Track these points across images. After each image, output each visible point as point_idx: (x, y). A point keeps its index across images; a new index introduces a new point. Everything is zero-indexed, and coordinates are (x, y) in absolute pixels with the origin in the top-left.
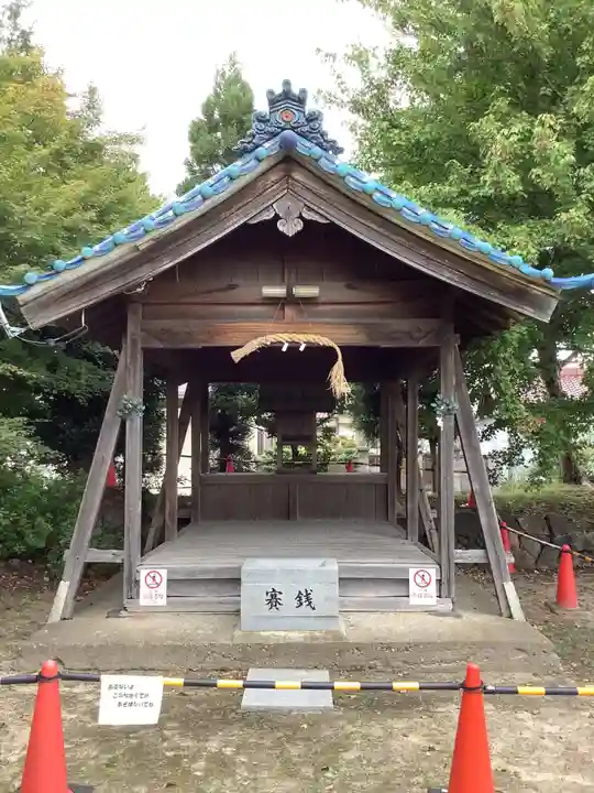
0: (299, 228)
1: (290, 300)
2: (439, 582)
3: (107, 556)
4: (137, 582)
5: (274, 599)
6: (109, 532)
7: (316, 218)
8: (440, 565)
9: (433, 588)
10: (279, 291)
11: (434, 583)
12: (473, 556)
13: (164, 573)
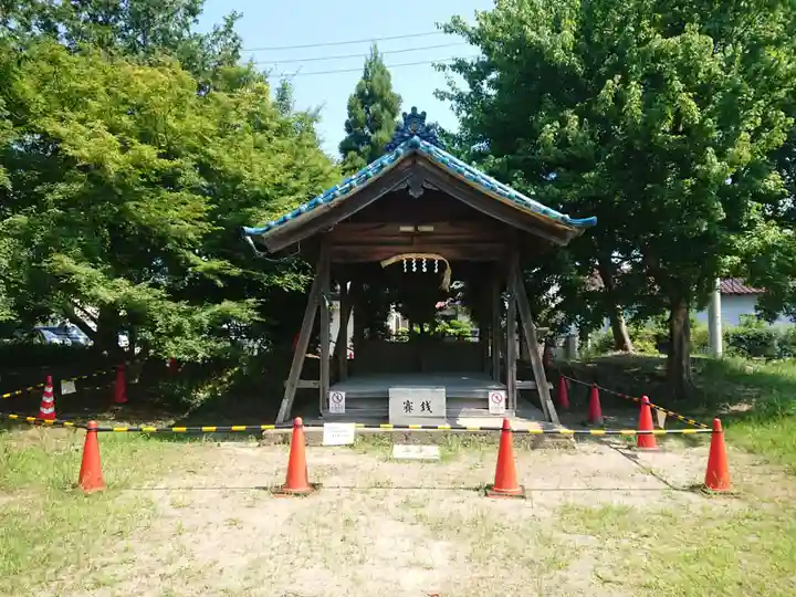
0: (422, 193)
1: (416, 234)
2: (507, 400)
3: (310, 384)
4: (328, 400)
5: (408, 407)
6: (311, 370)
7: (430, 187)
8: (507, 390)
9: (503, 404)
10: (410, 229)
11: (504, 401)
12: (528, 384)
13: (343, 394)
